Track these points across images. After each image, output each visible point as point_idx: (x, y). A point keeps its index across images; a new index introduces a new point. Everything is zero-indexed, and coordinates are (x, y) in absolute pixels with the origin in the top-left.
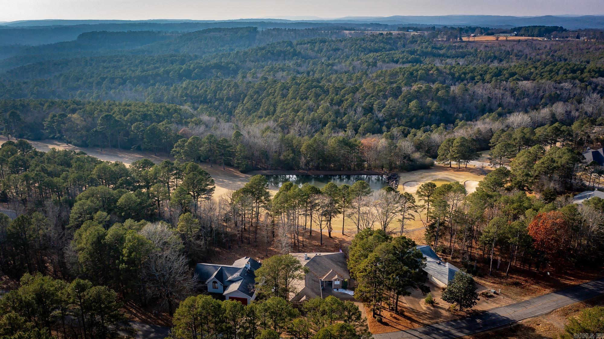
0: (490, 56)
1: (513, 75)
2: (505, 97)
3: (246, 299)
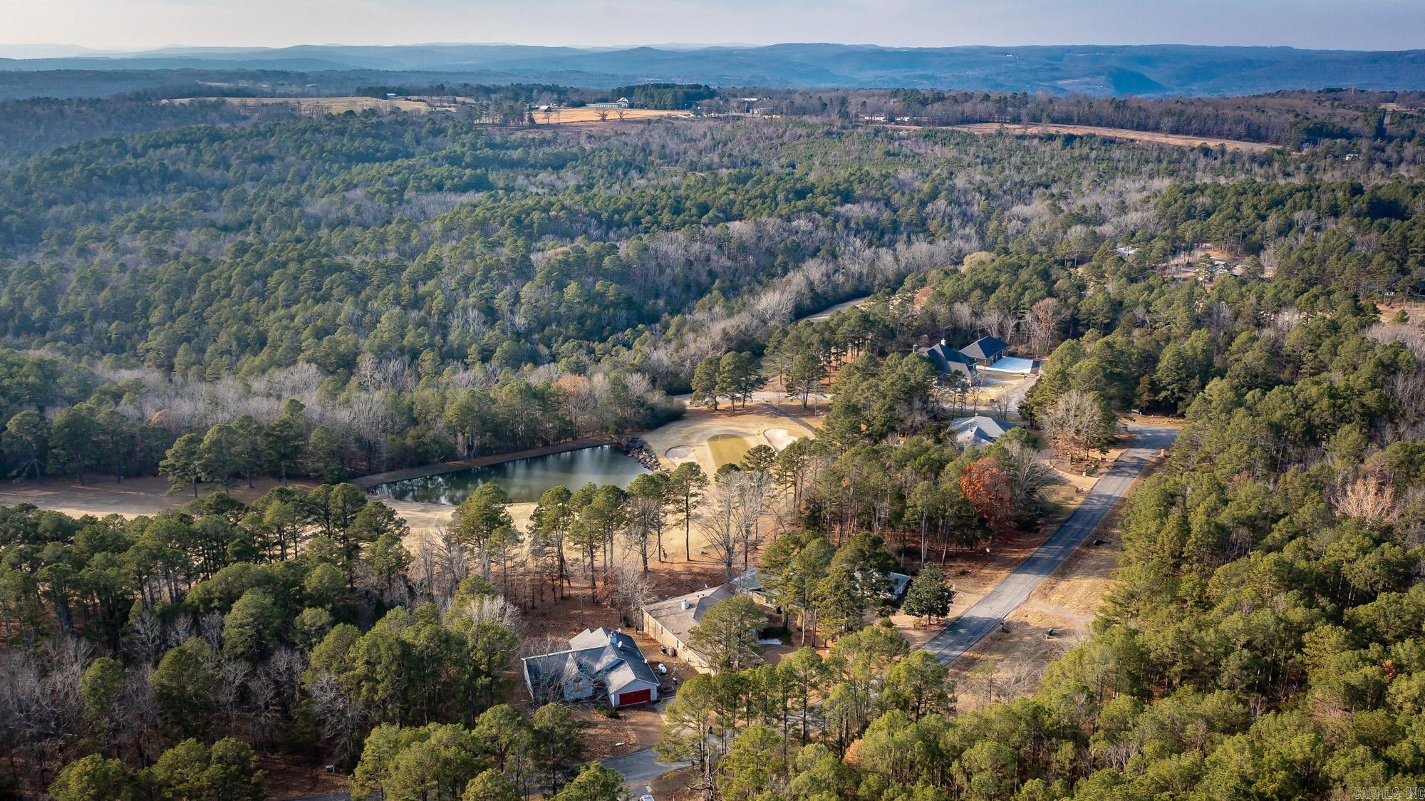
0: (616, 160)
1: (704, 209)
2: (714, 257)
3: (648, 692)
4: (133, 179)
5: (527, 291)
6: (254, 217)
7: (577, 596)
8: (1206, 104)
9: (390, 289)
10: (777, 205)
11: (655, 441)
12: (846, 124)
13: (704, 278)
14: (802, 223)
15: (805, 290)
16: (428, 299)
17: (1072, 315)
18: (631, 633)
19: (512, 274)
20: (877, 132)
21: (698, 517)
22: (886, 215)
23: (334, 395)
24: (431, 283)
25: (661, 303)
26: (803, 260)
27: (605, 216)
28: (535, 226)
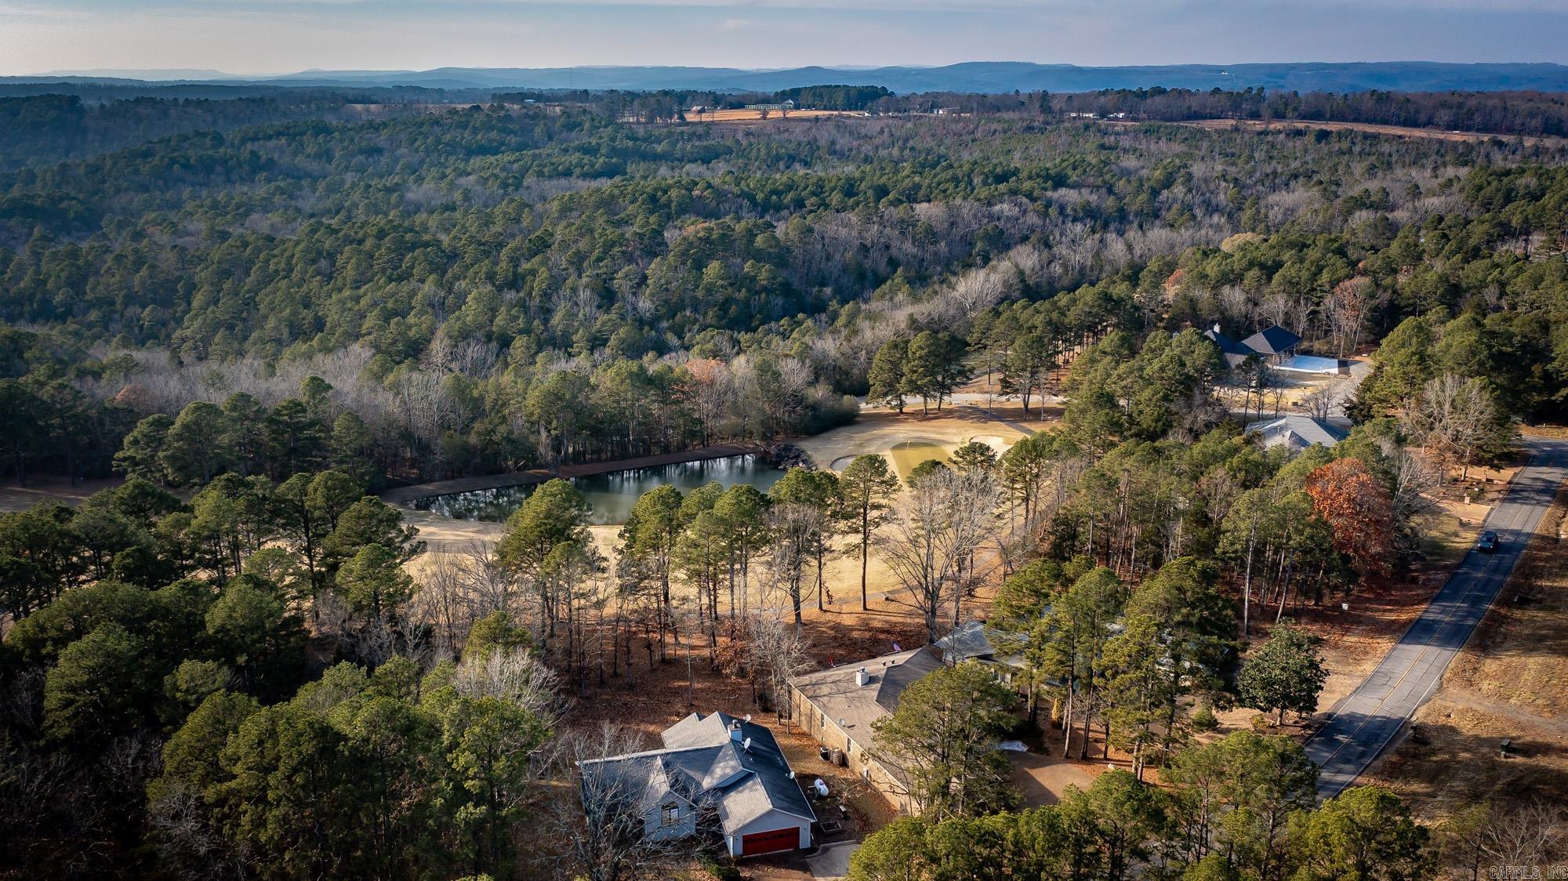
0: (777, 154)
1: (882, 192)
2: (895, 243)
3: (795, 832)
4: (219, 169)
5: (655, 268)
6: (347, 204)
7: (684, 657)
8: (1490, 96)
9: (485, 266)
10: (973, 189)
11: (816, 450)
12: (1049, 119)
13: (882, 267)
14: (1005, 208)
15: (1014, 281)
16: (529, 278)
17: (1391, 301)
18: (769, 723)
19: (638, 253)
20: (1087, 128)
21: (879, 541)
22: (1110, 202)
23: (379, 377)
24: (536, 260)
25: (828, 290)
26: (1008, 247)
27: (760, 197)
28: (673, 205)
